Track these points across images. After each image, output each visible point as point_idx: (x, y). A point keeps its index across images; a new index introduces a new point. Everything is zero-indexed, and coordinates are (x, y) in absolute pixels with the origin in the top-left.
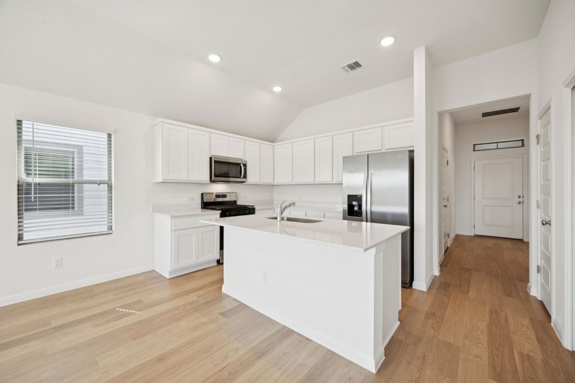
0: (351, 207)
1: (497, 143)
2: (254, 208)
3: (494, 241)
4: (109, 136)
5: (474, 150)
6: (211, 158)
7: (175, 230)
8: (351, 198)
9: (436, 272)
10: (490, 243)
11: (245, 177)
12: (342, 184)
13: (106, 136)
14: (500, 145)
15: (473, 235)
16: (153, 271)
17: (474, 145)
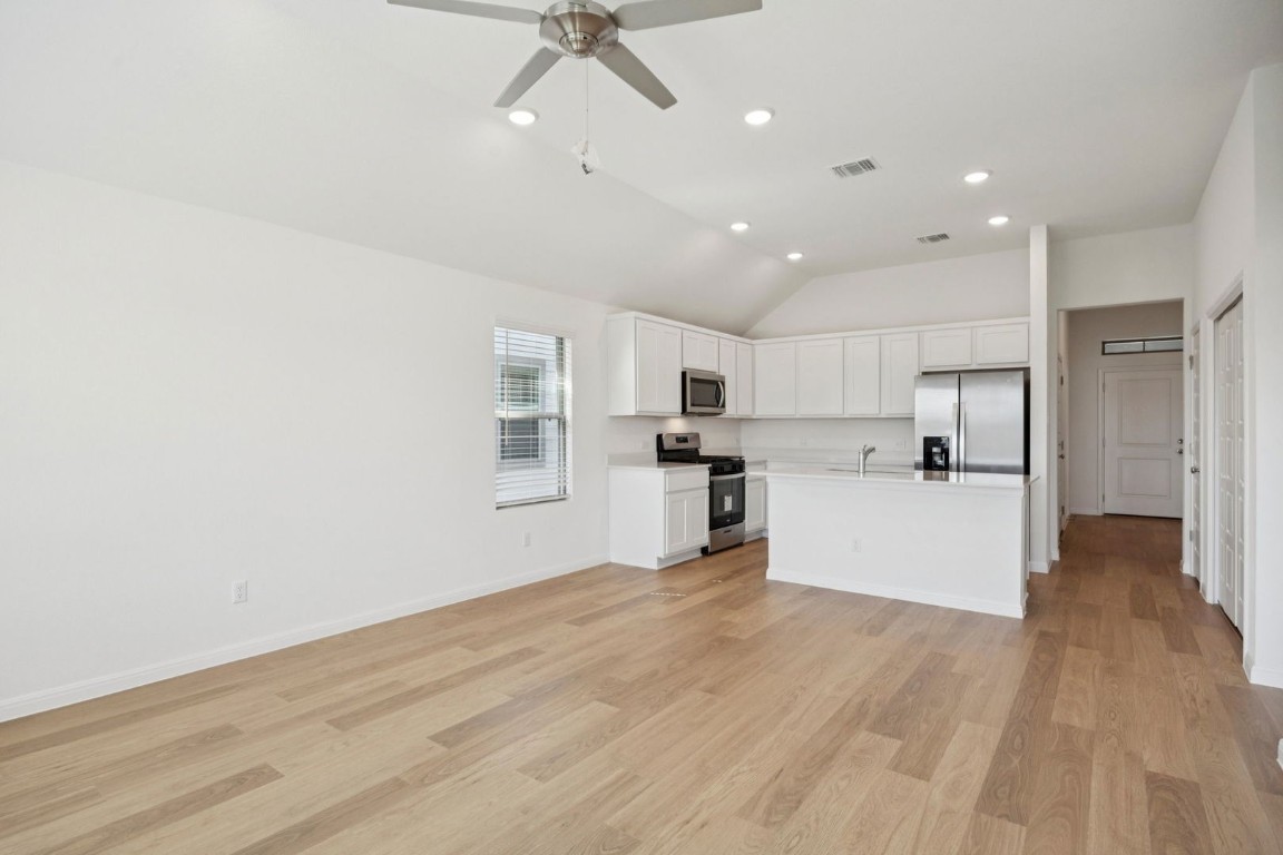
0: (928, 455)
1: (1144, 340)
2: (744, 462)
3: (1139, 522)
4: (560, 341)
5: (1103, 353)
6: (684, 374)
7: (670, 493)
8: (930, 442)
9: (1056, 556)
10: (1132, 524)
11: (723, 406)
12: (913, 418)
13: (553, 340)
14: (1150, 346)
15: (1100, 513)
16: (609, 565)
17: (1104, 343)
